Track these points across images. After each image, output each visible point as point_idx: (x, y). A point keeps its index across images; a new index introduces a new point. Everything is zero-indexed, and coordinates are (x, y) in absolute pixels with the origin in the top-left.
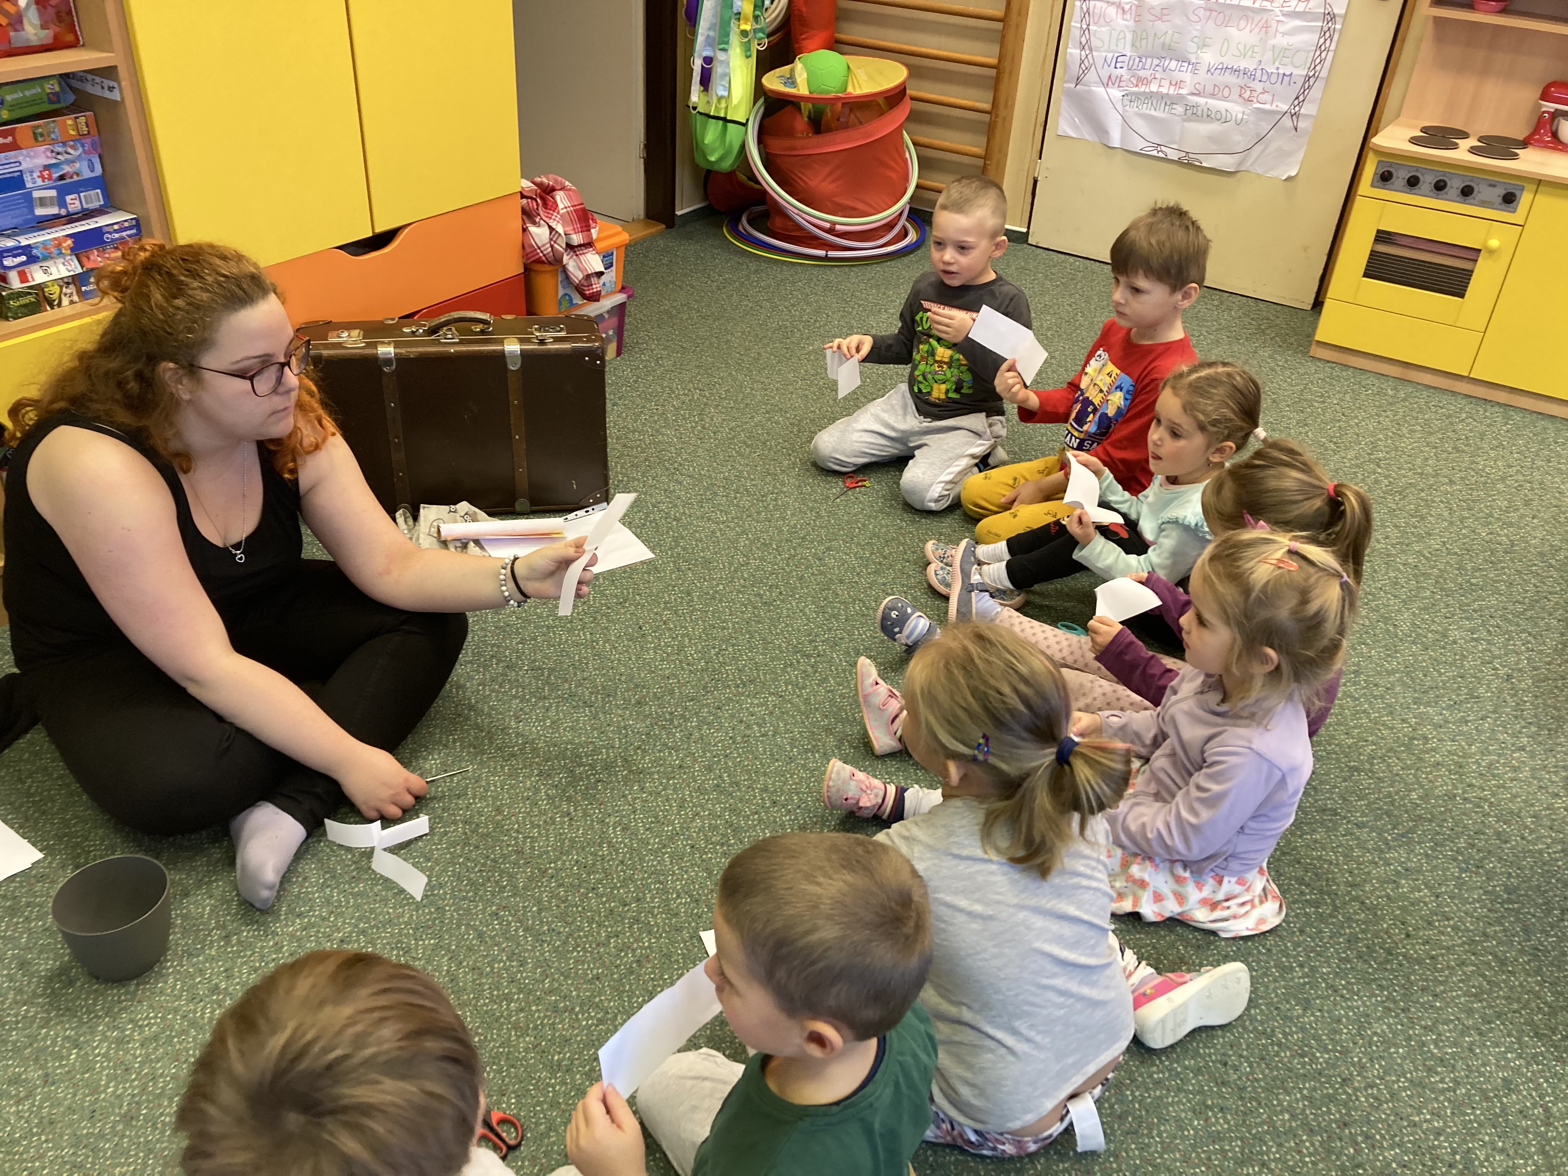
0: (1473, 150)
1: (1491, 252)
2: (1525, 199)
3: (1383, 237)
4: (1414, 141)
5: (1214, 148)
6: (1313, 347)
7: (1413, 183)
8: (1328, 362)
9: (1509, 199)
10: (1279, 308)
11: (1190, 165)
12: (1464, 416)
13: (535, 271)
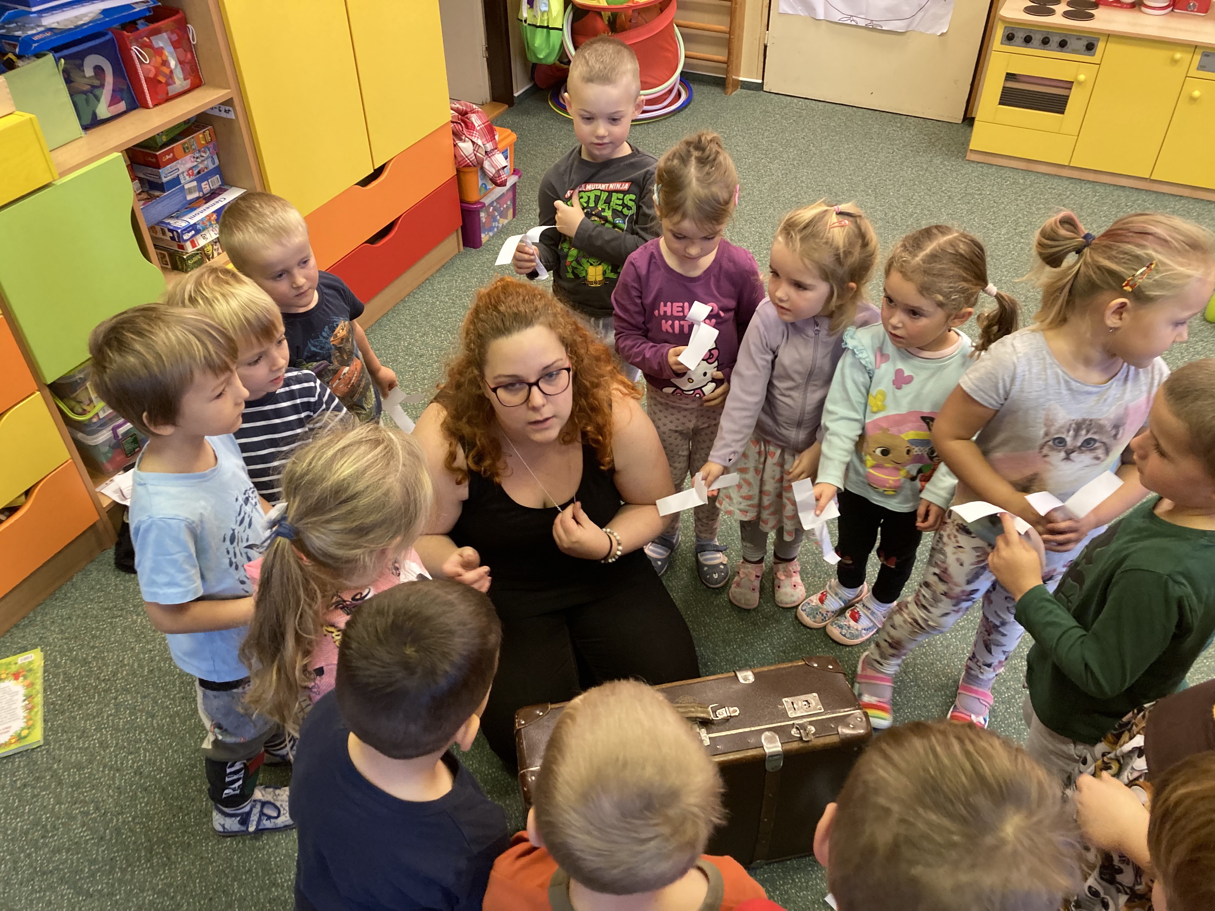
0: (1066, 14)
1: (1080, 83)
2: (1100, 46)
3: (1010, 77)
4: (1028, 10)
5: (890, 16)
6: (968, 153)
7: (1028, 40)
8: (979, 163)
9: (1090, 47)
10: (940, 123)
11: (874, 29)
12: (1068, 193)
13: (464, 172)
